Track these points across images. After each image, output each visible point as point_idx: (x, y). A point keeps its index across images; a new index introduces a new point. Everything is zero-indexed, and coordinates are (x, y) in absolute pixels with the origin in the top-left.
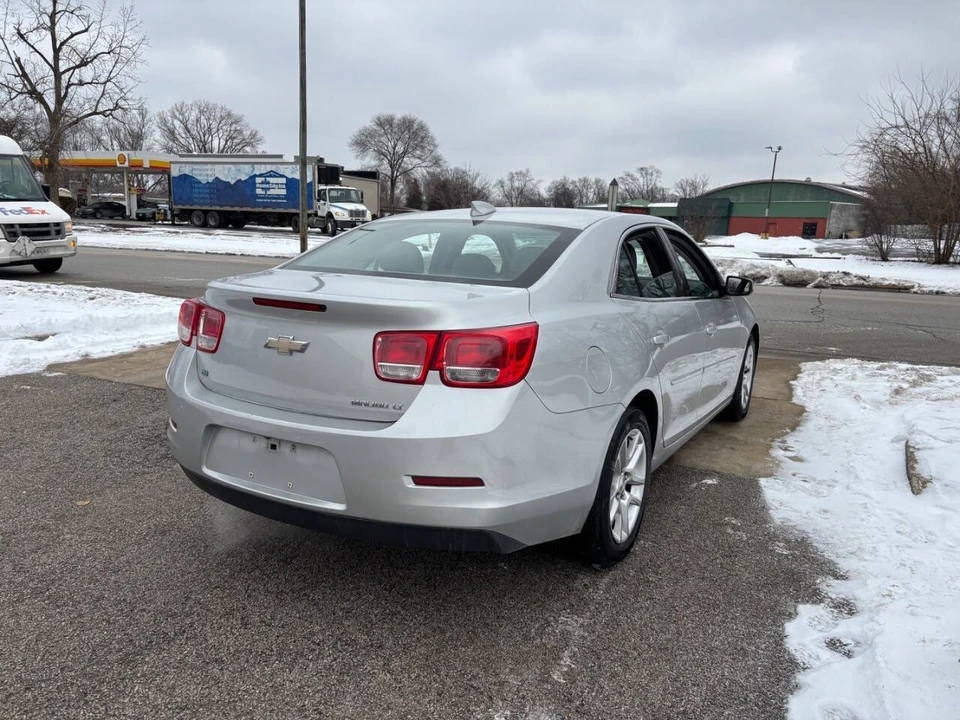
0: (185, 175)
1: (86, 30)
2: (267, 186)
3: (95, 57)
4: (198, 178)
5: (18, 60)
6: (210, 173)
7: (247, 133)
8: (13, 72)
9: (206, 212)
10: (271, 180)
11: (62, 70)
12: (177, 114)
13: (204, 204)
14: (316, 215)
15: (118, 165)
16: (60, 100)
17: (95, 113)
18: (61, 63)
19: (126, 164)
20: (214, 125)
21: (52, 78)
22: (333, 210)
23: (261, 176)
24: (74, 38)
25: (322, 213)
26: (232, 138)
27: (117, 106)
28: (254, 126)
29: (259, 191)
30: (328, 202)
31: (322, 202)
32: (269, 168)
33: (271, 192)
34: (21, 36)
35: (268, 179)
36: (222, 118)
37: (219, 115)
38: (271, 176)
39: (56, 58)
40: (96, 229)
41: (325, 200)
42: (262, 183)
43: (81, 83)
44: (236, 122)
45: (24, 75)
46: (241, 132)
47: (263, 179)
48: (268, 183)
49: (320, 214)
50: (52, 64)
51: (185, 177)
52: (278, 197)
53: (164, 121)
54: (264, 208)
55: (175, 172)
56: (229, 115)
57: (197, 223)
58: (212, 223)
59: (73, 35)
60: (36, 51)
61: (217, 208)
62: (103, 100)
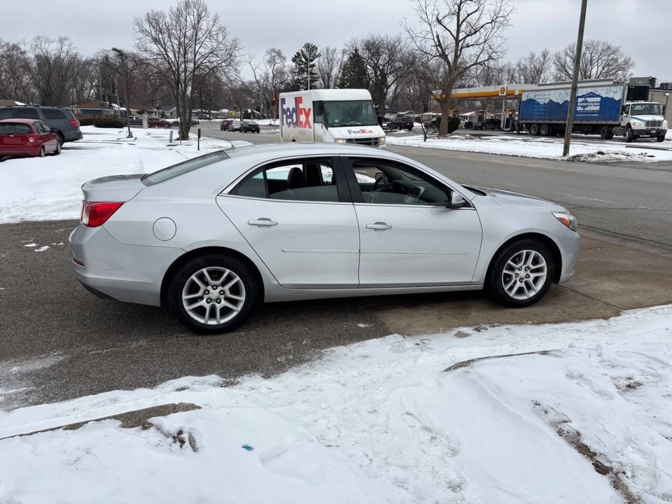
0: (530, 99)
1: (477, 10)
2: (585, 104)
3: (482, 27)
4: (539, 101)
5: (438, 37)
6: (546, 97)
7: (621, 61)
8: (434, 44)
9: (540, 125)
10: (589, 100)
11: (460, 38)
12: (569, 52)
13: (539, 119)
14: (619, 125)
15: (500, 94)
16: (457, 57)
17: (476, 64)
18: (460, 34)
19: (505, 94)
20: (595, 58)
21: (454, 45)
22: (632, 121)
23: (582, 97)
24: (470, 17)
25: (623, 124)
26: (609, 65)
27: (490, 58)
28: (627, 55)
29: (579, 109)
30: (629, 115)
31: (625, 115)
32: (589, 90)
33: (588, 109)
34: (439, 22)
35: (587, 99)
36: (603, 51)
37: (600, 49)
38: (590, 97)
39: (458, 31)
40: (463, 138)
41: (627, 113)
42: (583, 102)
43: (468, 46)
44: (614, 53)
45: (440, 45)
46: (616, 60)
47: (583, 99)
48: (587, 102)
49: (622, 125)
50: (455, 36)
51: (531, 101)
52: (593, 112)
53: (558, 58)
54: (581, 120)
55: (524, 98)
56: (609, 48)
57: (533, 132)
58: (543, 132)
59: (468, 15)
60: (447, 29)
61: (548, 122)
62: (482, 55)
